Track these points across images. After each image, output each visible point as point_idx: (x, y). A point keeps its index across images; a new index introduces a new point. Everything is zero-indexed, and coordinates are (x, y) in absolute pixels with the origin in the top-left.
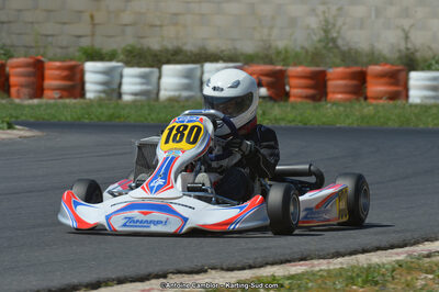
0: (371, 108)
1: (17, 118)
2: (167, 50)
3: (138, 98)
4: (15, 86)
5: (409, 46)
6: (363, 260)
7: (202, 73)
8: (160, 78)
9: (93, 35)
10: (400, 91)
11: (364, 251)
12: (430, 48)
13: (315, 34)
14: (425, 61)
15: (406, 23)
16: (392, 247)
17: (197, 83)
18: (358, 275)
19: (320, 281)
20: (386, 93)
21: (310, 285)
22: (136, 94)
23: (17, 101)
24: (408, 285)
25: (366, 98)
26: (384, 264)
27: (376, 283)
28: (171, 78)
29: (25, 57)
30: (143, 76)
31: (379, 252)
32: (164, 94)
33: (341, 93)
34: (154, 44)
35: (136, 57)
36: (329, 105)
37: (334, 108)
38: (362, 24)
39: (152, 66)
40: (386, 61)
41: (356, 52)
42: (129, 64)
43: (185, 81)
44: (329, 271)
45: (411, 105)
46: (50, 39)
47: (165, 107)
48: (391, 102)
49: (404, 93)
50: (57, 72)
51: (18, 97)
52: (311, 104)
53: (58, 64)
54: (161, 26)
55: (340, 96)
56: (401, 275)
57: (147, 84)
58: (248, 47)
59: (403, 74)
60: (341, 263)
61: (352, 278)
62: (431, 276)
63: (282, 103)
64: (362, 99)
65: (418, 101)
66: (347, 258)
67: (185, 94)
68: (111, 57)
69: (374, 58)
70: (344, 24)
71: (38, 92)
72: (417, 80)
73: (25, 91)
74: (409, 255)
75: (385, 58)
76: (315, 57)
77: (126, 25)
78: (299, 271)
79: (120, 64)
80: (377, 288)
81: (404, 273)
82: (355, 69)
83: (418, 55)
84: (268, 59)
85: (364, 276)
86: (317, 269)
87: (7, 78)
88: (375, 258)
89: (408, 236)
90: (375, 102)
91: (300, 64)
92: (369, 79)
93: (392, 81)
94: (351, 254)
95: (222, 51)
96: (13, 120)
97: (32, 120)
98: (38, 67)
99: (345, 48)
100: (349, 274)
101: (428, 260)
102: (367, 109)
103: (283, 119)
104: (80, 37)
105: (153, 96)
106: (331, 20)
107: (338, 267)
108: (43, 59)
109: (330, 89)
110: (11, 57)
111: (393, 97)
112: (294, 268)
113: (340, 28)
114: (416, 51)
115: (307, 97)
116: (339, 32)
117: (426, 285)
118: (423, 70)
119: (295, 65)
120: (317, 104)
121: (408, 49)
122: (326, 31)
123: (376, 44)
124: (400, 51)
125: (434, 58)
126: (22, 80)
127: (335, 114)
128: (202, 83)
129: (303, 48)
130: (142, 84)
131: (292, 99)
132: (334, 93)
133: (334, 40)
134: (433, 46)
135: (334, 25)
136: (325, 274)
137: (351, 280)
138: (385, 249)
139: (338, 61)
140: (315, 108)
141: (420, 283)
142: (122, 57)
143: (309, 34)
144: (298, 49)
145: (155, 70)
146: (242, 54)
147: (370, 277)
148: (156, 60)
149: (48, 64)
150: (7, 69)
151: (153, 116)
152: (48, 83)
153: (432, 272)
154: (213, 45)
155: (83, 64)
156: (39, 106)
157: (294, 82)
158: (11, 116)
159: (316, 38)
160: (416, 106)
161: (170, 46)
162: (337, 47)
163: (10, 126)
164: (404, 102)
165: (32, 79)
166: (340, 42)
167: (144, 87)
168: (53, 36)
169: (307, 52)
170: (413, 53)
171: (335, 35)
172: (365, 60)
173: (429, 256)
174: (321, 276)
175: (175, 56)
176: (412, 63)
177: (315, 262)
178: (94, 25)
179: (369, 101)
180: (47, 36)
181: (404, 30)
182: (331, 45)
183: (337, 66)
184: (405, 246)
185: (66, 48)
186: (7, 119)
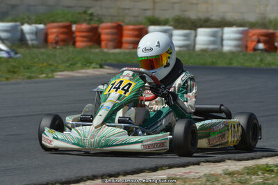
1: (106, 61)
2: (200, 20)
3: (182, 49)
4: (104, 40)
7: (223, 34)
8: (196, 36)
9: (154, 9)
17: (219, 40)
22: (180, 47)
23: (106, 50)
28: (203, 37)
29: (111, 22)
30: (186, 36)
32: (198, 47)
34: (192, 15)
35: (181, 23)
39: (190, 29)
42: (176, 28)
43: (212, 39)
46: (127, 11)
47: (199, 55)
50: (131, 32)
51: (107, 47)
53: (131, 27)
54: (197, 4)
57: (188, 40)
58: (252, 18)
63: (273, 54)
67: (211, 47)
68: (165, 23)
71: (119, 44)
73: (111, 44)
77: (174, 3)
79: (170, 28)
84: (264, 26)
87: (99, 35)
95: (235, 20)
96: (103, 62)
97: (115, 63)
98: (119, 29)
103: (273, 64)
104: (145, 10)
105: (191, 48)
108: (122, 24)
110: (102, 22)
126: (109, 37)
128: (222, 40)
130: (184, 40)
142: (172, 23)
145: (193, 32)
146: (248, 22)
148: (193, 25)
149: (126, 27)
150: (100, 30)
151: (192, 61)
152: (125, 39)
154: (230, 16)
155: (147, 28)
156: (120, 53)
158: (102, 60)
161: (202, 16)
163: (101, 67)
165: (115, 37)
167: (186, 43)
168: (128, 9)
175: (206, 23)
178: (154, 3)
180: (125, 9)
185: (136, 17)
186: (99, 62)
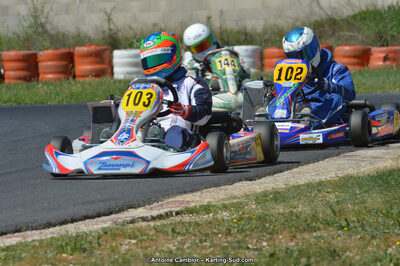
0: (78, 85)
5: (112, 27)
6: (72, 229)
10: (105, 68)
11: (73, 221)
12: (130, 28)
13: (25, 21)
14: (127, 39)
15: (108, 7)
16: (99, 216)
18: (67, 244)
19: (32, 251)
20: (92, 71)
21: (23, 255)
24: (113, 251)
25: (74, 77)
26: (91, 232)
27: (84, 250)
31: (87, 221)
33: (51, 73)
36: (40, 85)
37: (45, 87)
38: (67, 9)
40: (90, 42)
41: (64, 35)
44: (41, 241)
45: (115, 81)
48: (97, 79)
49: (109, 70)
52: (24, 84)
55: (50, 76)
56: (107, 241)
59: (107, 52)
60: (52, 233)
61: (61, 246)
62: (134, 241)
64: (71, 78)
65: (121, 77)
66: (57, 228)
69: (81, 40)
70: (51, 10)
72: (120, 58)
74: (115, 222)
75: (90, 40)
76: (27, 41)
78: (14, 243)
80: (85, 255)
81: (109, 239)
82: (63, 51)
83: (120, 35)
85: (73, 244)
86: (30, 239)
88: (83, 227)
89: (113, 204)
90: (81, 80)
91: (13, 48)
92: (76, 60)
93: (98, 59)
94: (62, 223)
99: (53, 32)
100: (59, 243)
101: (131, 226)
102: (75, 86)
106: (39, 7)
107: (49, 236)
109: (41, 70)
111: (99, 74)
112: (9, 240)
113: (48, 13)
114: (118, 31)
115: (20, 78)
116: (47, 18)
117: (129, 250)
118: (125, 48)
119: (8, 50)
120: (30, 84)
121: (110, 30)
122: (35, 17)
123: (81, 27)
124: (103, 32)
125: (134, 37)
127: (46, 93)
129: (14, 34)
131: (7, 81)
132: (45, 73)
133: (42, 25)
134: (134, 25)
135: (42, 11)
136: (37, 244)
137: (61, 249)
138: (93, 217)
139: (47, 44)
140: (28, 88)
141: (124, 249)
143: (20, 21)
144: (10, 35)
147: (78, 245)
153: (135, 237)
157: (8, 65)
159: (26, 24)
160: (120, 81)
162: (46, 31)
164: (109, 78)
166: (48, 27)
169: (18, 37)
170: (115, 33)
171: (43, 20)
172: (72, 41)
173: (132, 222)
174: (34, 247)
176: (115, 43)
177: (29, 233)
179: (77, 79)
181: (106, 13)
182: (40, 30)
183: (46, 49)
184: (111, 213)
